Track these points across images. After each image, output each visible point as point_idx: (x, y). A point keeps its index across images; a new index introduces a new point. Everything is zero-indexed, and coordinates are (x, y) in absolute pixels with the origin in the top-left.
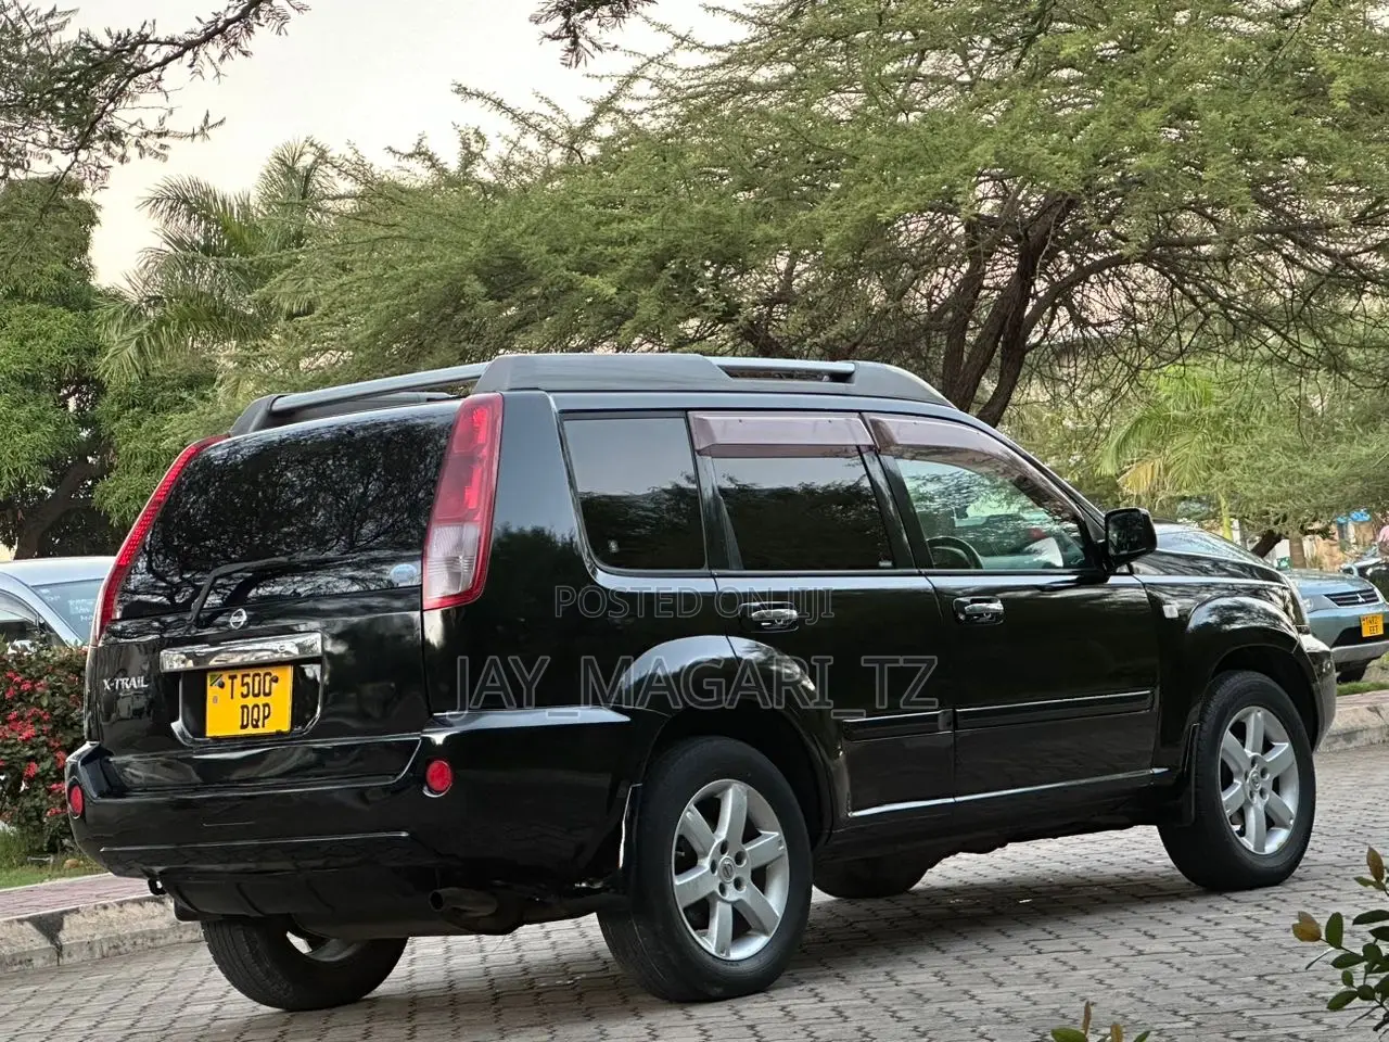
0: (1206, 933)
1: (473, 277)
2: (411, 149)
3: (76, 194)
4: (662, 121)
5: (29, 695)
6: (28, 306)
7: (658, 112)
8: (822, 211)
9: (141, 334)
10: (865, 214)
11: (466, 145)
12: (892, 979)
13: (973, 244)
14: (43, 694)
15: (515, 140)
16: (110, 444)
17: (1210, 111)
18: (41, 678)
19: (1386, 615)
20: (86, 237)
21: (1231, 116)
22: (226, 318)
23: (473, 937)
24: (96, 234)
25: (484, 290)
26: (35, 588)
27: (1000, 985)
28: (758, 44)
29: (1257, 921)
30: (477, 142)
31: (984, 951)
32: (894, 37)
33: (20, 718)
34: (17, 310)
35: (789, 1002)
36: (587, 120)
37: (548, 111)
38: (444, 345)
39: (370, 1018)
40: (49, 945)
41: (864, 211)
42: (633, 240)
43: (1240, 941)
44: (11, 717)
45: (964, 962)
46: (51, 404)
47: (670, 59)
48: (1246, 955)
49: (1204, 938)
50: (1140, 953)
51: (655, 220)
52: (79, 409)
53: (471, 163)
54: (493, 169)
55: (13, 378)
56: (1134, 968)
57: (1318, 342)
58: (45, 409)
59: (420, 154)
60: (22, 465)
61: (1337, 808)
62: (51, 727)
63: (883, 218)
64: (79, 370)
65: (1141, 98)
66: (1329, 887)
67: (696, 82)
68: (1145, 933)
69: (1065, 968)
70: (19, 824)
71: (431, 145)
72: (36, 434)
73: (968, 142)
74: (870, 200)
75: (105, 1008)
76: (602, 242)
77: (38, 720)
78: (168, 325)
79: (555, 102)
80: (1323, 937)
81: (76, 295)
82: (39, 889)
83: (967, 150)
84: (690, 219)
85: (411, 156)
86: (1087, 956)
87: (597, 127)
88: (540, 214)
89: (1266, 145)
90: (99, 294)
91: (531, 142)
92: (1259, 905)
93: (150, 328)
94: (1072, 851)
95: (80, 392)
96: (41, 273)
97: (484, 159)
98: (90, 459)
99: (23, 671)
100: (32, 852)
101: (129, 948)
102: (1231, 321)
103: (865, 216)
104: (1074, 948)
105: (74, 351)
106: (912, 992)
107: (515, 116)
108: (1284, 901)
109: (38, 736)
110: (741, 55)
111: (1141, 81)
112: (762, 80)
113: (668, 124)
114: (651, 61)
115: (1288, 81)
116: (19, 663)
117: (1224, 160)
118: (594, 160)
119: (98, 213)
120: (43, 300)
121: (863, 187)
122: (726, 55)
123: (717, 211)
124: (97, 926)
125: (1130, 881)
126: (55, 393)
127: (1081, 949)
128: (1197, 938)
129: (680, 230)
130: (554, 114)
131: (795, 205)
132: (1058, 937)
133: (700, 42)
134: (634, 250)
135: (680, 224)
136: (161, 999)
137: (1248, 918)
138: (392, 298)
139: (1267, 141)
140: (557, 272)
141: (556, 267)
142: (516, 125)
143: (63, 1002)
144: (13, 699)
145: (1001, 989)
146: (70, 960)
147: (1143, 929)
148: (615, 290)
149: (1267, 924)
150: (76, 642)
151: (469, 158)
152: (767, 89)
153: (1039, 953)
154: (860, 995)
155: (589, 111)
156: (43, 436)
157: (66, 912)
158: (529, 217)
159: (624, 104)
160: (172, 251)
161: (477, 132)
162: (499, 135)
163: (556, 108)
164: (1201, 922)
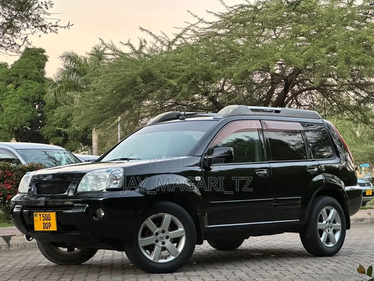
0: (322, 269)
1: (139, 77)
2: (126, 43)
3: (43, 53)
4: (194, 41)
5: (11, 177)
6: (28, 80)
7: (192, 38)
8: (233, 67)
9: (55, 90)
10: (245, 69)
11: (141, 43)
12: (234, 274)
13: (273, 80)
14: (14, 177)
15: (154, 43)
16: (46, 118)
17: (340, 49)
18: (14, 172)
19: (372, 190)
20: (44, 64)
21: (345, 51)
22: (78, 88)
23: (121, 252)
24: (47, 64)
25: (142, 81)
26: (17, 150)
27: (264, 278)
28: (220, 23)
29: (337, 267)
30: (144, 43)
31: (260, 268)
32: (257, 24)
33: (8, 183)
34: (25, 81)
35: (204, 277)
36: (174, 40)
37: (164, 36)
38: (130, 95)
39: (88, 272)
40: (7, 244)
41: (244, 68)
42: (183, 71)
43: (332, 272)
44: (5, 182)
45: (254, 271)
46: (31, 106)
47: (197, 25)
48: (334, 276)
49: (322, 270)
50: (304, 273)
51: (189, 66)
52: (39, 108)
53: (142, 48)
54: (148, 50)
55: (22, 99)
56: (302, 277)
57: (362, 115)
58: (30, 107)
59: (129, 44)
60: (23, 121)
61: (358, 239)
62: (15, 186)
63: (249, 70)
64: (39, 98)
65: (321, 44)
66: (357, 259)
67: (203, 31)
68: (306, 268)
69: (283, 275)
70: (4, 211)
71: (132, 42)
72: (27, 114)
73: (274, 52)
74: (246, 65)
75: (17, 262)
76: (174, 71)
77: (12, 184)
78: (63, 88)
79: (166, 34)
80: (366, 273)
81: (41, 79)
82: (6, 229)
83: (273, 54)
84: (198, 67)
85: (126, 44)
86: (289, 272)
87: (176, 42)
88: (158, 62)
89: (354, 60)
90: (46, 79)
91: (158, 44)
92: (338, 263)
93: (58, 89)
94: (286, 243)
95: (39, 104)
96: (32, 72)
97: (145, 47)
98: (40, 121)
99: (9, 170)
100: (7, 219)
101: (29, 247)
102: (339, 108)
103: (245, 70)
104: (285, 270)
105: (38, 93)
106: (239, 278)
107: (155, 37)
108: (345, 262)
109: (12, 188)
110: (216, 25)
111: (322, 40)
112: (221, 33)
113: (195, 42)
114: (192, 25)
115: (361, 44)
116: (9, 168)
117: (342, 63)
118: (175, 50)
119: (48, 58)
120: (32, 80)
121: (245, 62)
122: (212, 25)
123: (206, 65)
124: (20, 240)
125: (302, 253)
126: (33, 104)
127: (288, 270)
128: (320, 270)
129: (195, 69)
130: (165, 37)
131: (227, 66)
132: (281, 266)
133: (205, 21)
134: (183, 74)
135: (196, 68)
136: (33, 261)
137: (335, 266)
138: (117, 81)
139: (354, 59)
140: (162, 78)
141: (162, 76)
142: (155, 39)
143: (7, 259)
144: (6, 177)
145: (264, 279)
146: (12, 249)
147: (305, 266)
148: (176, 84)
149: (340, 268)
150: (24, 164)
151: (142, 47)
152: (222, 35)
153: (276, 270)
154: (225, 278)
155: (174, 37)
156: (29, 114)
157: (12, 235)
158: (156, 63)
159: (184, 36)
160: (65, 70)
161: (144, 40)
162: (150, 42)
163: (166, 36)
164: (321, 266)
